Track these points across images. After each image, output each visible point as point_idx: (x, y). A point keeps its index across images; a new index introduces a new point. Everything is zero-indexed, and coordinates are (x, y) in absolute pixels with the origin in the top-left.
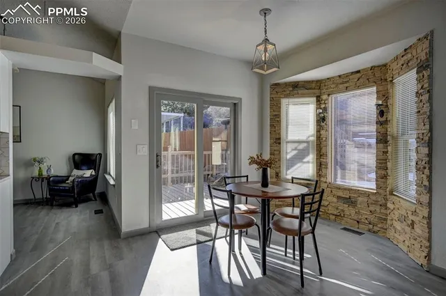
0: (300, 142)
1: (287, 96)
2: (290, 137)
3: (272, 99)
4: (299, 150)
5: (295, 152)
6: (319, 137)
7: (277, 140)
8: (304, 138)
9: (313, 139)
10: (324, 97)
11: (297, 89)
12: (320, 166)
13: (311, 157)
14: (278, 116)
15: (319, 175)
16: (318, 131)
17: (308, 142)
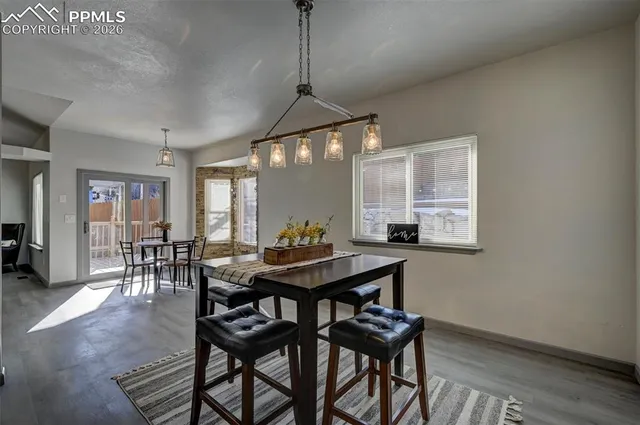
0: (220, 213)
1: (209, 177)
2: (212, 209)
3: (197, 179)
4: (219, 219)
5: (216, 221)
6: (233, 209)
7: (202, 212)
8: (223, 210)
9: (229, 210)
10: (235, 180)
11: (216, 172)
12: (234, 230)
13: (228, 224)
14: (202, 192)
15: (233, 237)
16: (232, 205)
17: (226, 213)
